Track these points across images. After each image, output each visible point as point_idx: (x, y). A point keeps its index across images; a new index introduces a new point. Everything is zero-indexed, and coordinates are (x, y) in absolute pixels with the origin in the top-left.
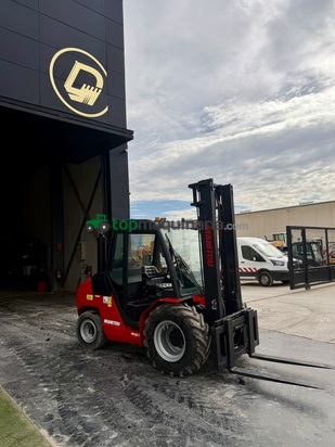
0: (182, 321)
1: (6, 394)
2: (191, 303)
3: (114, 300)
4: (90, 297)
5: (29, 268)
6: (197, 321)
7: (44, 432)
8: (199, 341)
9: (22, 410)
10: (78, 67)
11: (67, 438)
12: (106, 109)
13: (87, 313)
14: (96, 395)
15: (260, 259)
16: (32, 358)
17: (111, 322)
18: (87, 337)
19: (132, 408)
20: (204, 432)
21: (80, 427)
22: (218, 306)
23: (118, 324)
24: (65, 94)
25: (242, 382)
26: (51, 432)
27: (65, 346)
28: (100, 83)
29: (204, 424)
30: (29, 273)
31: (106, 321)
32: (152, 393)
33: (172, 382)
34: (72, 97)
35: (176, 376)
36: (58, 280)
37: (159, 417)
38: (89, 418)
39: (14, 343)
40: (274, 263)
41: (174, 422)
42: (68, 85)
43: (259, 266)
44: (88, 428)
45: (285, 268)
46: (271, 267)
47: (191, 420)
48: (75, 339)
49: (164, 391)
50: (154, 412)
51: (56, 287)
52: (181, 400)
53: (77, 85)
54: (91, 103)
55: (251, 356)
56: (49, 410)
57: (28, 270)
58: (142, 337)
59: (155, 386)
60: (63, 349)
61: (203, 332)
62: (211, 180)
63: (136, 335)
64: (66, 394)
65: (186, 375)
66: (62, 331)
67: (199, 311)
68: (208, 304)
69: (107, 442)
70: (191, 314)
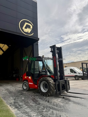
0: (47, 81)
1: (2, 99)
2: (50, 77)
3: (31, 77)
4: (26, 77)
5: (15, 75)
6: (51, 81)
7: (9, 106)
8: (52, 86)
9: (5, 102)
10: (26, 24)
11: (14, 107)
12: (33, 34)
13: (25, 81)
14: (24, 99)
15: (75, 72)
16: (10, 92)
17: (31, 83)
18: (25, 88)
19: (32, 102)
20: (50, 107)
21: (18, 105)
22: (57, 78)
23: (32, 84)
24: (23, 30)
25: (64, 98)
26: (10, 106)
27: (19, 90)
28: (31, 27)
29: (50, 106)
30: (15, 76)
31: (29, 83)
32: (39, 99)
33: (45, 97)
34: (24, 31)
35: (46, 96)
36: (22, 78)
37: (39, 104)
38: (21, 104)
39: (7, 90)
40: (79, 73)
41: (42, 105)
42: (24, 28)
43: (75, 74)
44: (20, 106)
45: (82, 75)
46: (78, 75)
47: (47, 105)
48: (22, 89)
49: (42, 99)
50: (38, 103)
51: (21, 79)
52: (46, 101)
53: (26, 28)
54: (29, 32)
55: (67, 92)
56: (11, 102)
57: (14, 76)
58: (38, 86)
59: (40, 98)
60: (19, 91)
61: (53, 84)
62: (55, 45)
63: (37, 86)
64: (17, 99)
65: (49, 96)
66: (20, 88)
67: (52, 79)
68: (55, 77)
69: (24, 108)
70: (50, 79)
